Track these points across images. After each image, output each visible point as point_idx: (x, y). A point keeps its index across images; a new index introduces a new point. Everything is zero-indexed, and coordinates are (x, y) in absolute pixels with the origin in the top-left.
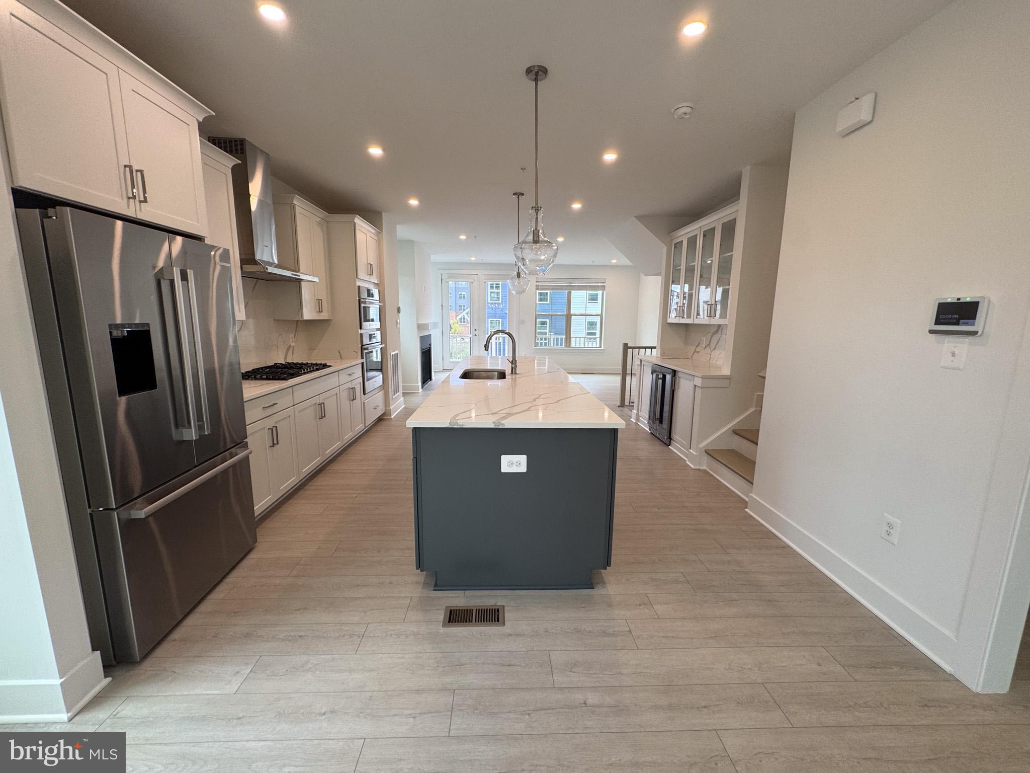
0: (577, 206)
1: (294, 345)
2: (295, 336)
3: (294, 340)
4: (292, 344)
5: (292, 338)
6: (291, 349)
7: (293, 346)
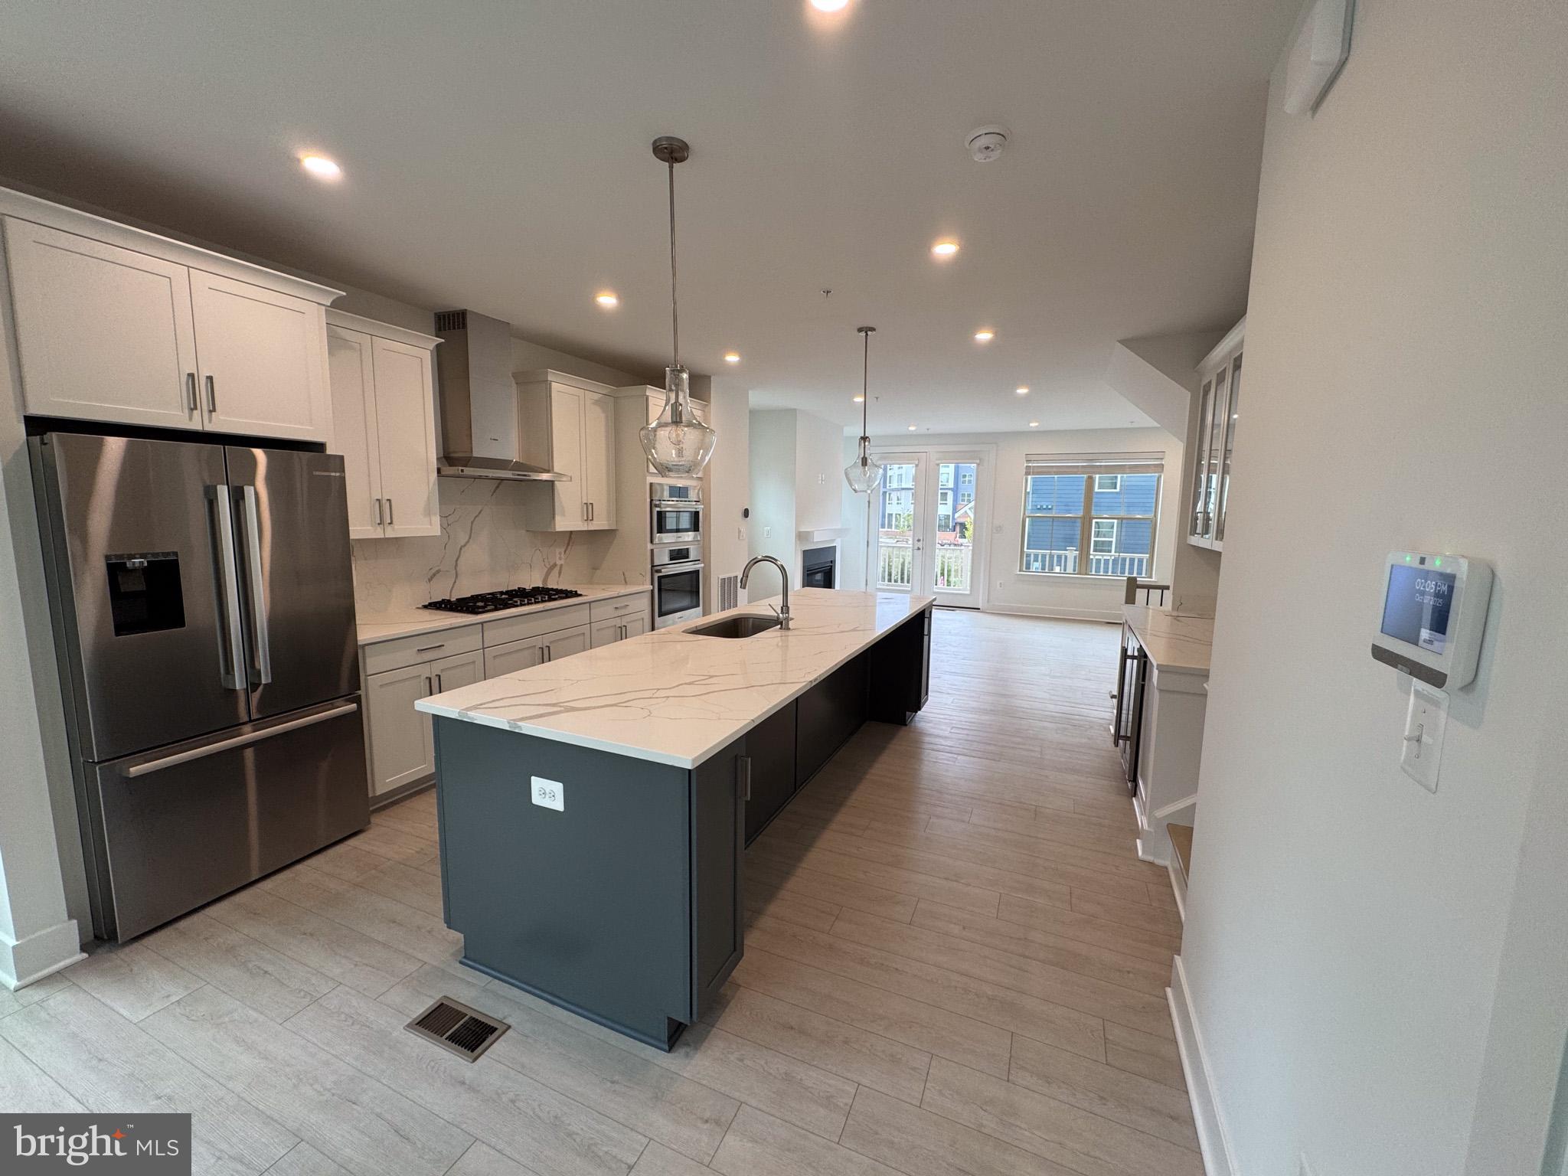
0: (984, 336)
1: (562, 562)
2: (565, 552)
3: (562, 556)
4: (559, 563)
5: (560, 553)
6: (558, 568)
7: (561, 565)
